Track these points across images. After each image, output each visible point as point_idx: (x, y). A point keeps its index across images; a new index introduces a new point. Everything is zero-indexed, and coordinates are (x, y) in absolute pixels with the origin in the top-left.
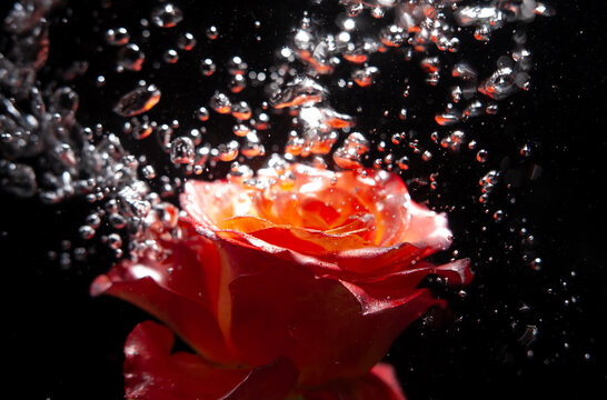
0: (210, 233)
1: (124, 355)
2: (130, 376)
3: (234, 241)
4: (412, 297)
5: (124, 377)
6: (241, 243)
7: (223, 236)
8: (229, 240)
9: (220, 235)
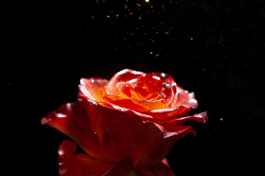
0: (94, 103)
1: (58, 155)
2: (61, 164)
3: (106, 106)
4: (184, 130)
5: (58, 165)
6: (108, 107)
7: (101, 104)
8: (103, 105)
9: (99, 103)
